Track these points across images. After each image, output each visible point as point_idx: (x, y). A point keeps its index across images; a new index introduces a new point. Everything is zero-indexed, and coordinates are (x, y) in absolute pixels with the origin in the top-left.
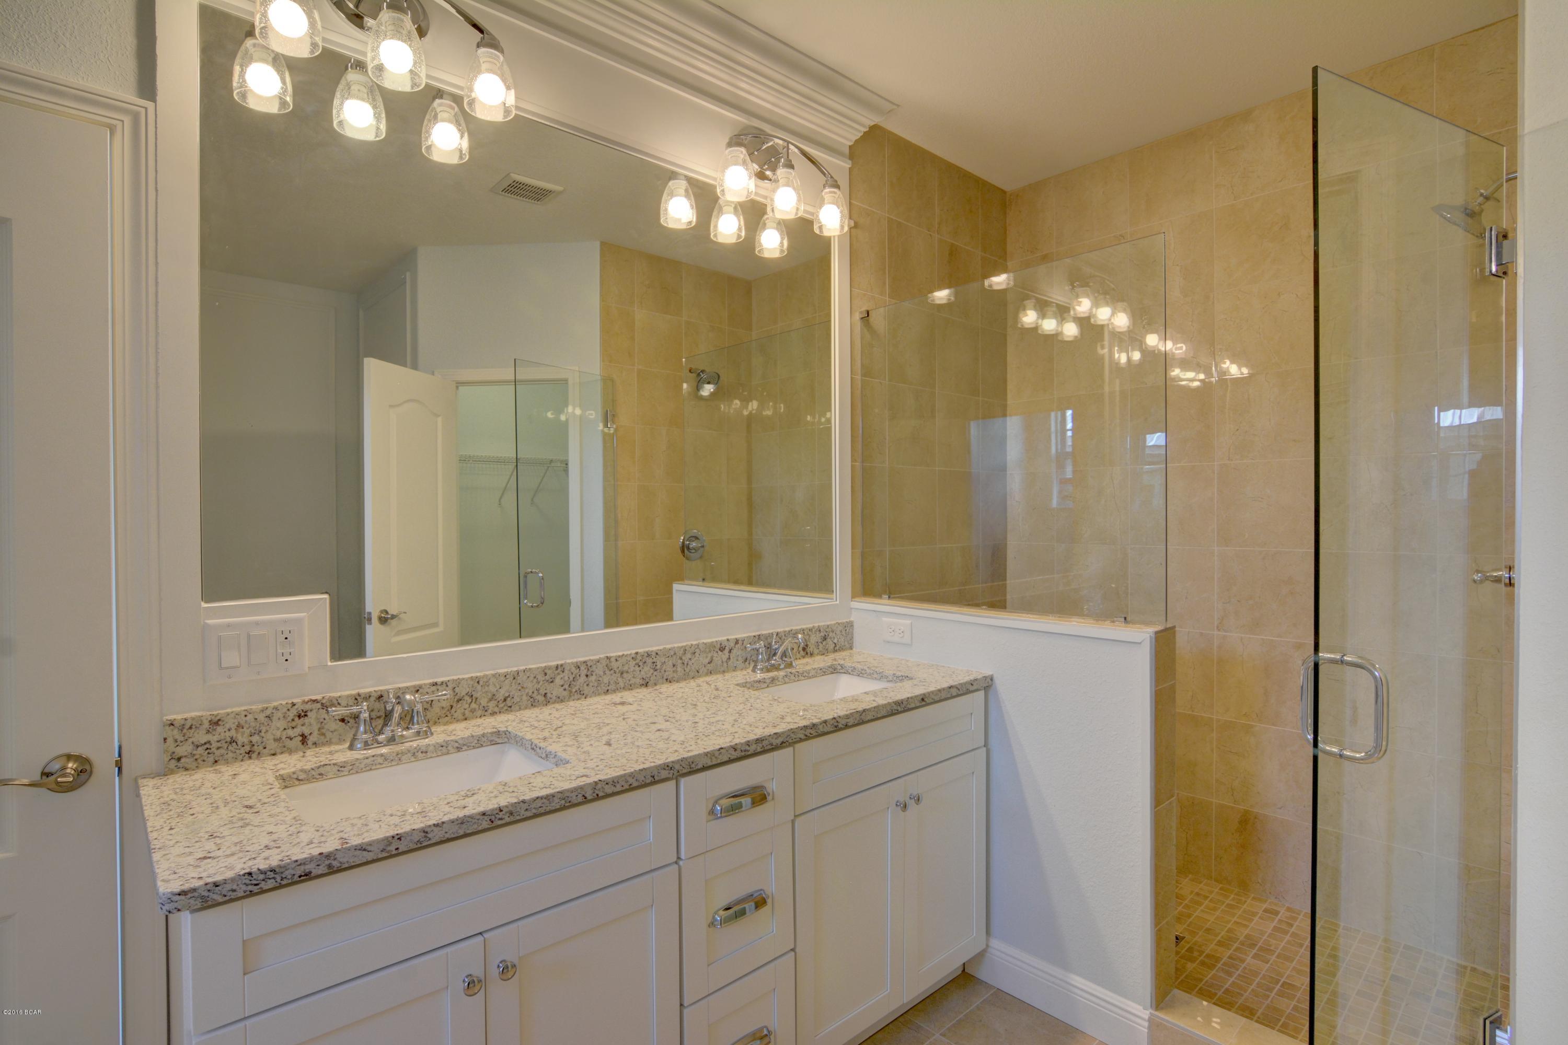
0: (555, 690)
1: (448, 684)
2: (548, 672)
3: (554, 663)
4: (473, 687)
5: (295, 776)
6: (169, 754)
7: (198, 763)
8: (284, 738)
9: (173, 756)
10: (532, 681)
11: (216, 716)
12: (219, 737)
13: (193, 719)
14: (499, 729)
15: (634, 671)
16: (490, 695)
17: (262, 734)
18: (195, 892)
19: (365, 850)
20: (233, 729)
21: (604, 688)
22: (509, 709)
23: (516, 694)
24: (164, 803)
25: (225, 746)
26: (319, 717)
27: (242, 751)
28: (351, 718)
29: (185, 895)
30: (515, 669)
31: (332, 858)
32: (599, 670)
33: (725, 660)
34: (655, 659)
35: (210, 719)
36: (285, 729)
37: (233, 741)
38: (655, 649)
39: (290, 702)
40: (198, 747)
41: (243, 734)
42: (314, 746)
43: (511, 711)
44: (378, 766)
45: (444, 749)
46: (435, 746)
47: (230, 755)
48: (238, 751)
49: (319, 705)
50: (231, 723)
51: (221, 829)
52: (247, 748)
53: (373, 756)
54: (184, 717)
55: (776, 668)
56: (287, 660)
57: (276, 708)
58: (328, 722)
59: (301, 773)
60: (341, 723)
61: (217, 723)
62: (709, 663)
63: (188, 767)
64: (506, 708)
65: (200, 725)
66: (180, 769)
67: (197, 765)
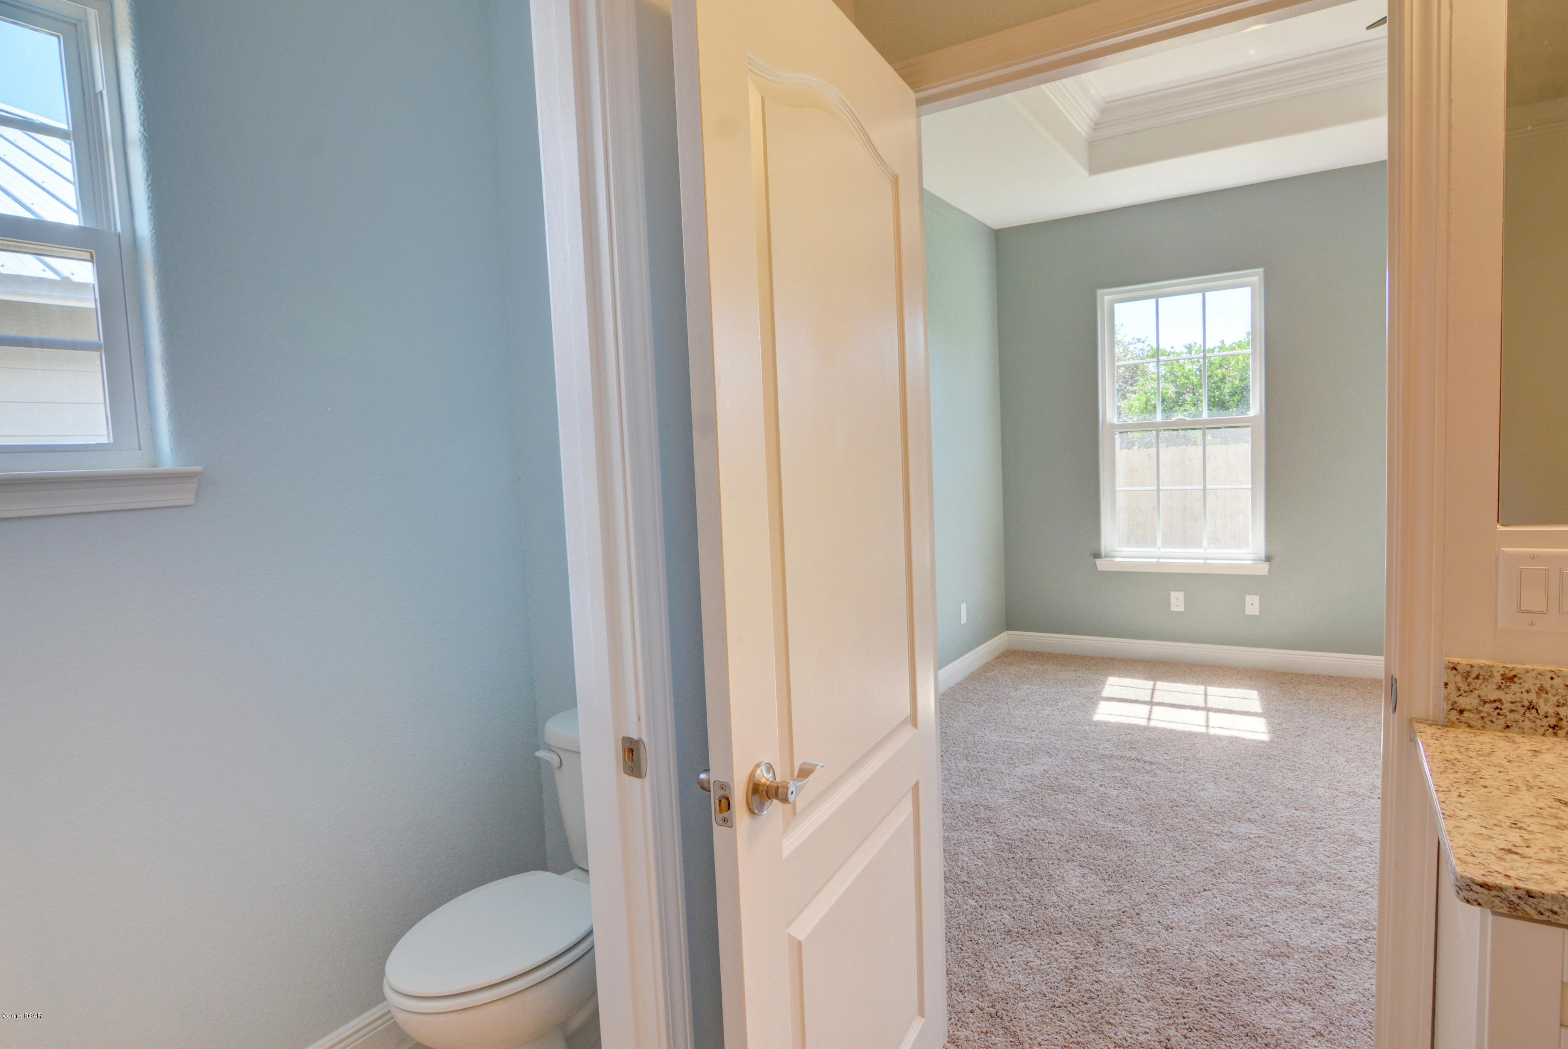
6: (1450, 702)
7: (1484, 723)
9: (1455, 706)
11: (1510, 671)
12: (1514, 697)
13: (1481, 668)
18: (1502, 891)
20: (1533, 691)
24: (1447, 761)
25: (1522, 710)
27: (1545, 722)
29: (1488, 890)
35: (1503, 673)
40: (1485, 703)
41: (1547, 701)
47: (1527, 724)
48: (1538, 721)
50: (1530, 683)
51: (1528, 821)
52: (1553, 721)
54: (1470, 663)
61: (1512, 679)
63: (1471, 724)
65: (1490, 676)
66: (1463, 724)
67: (1483, 725)
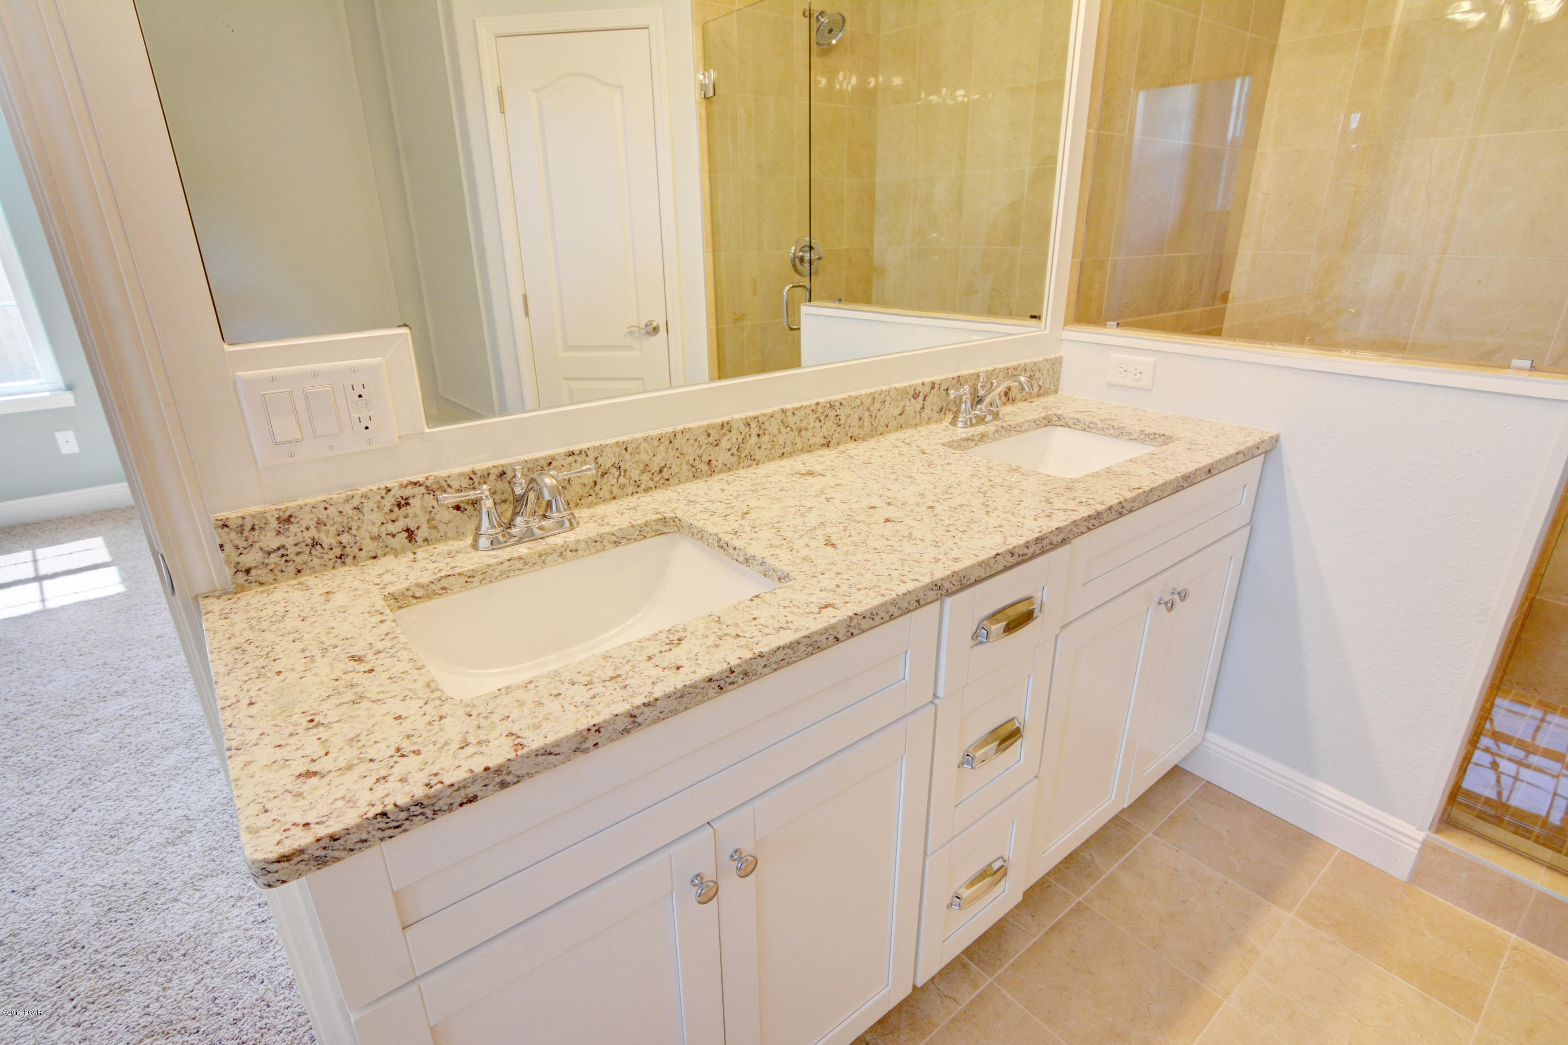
0: (722, 456)
1: (588, 453)
2: (712, 432)
3: (718, 420)
4: (619, 455)
5: (410, 593)
6: (232, 565)
7: (275, 575)
8: (383, 535)
9: (239, 567)
10: (693, 446)
11: (284, 512)
12: (296, 538)
13: (254, 517)
14: (666, 515)
15: (814, 427)
16: (642, 467)
17: (354, 531)
19: (550, 754)
20: (313, 527)
21: (779, 450)
22: (666, 482)
23: (674, 463)
25: (307, 550)
26: (425, 505)
27: (332, 555)
28: (468, 503)
30: (671, 430)
31: (505, 772)
32: (772, 427)
33: (918, 409)
34: (838, 411)
35: (277, 516)
36: (383, 523)
37: (315, 543)
38: (838, 397)
39: (383, 487)
40: (269, 553)
41: (327, 532)
42: (426, 543)
43: (669, 485)
44: (517, 573)
45: (597, 543)
46: (586, 542)
47: (316, 562)
48: (325, 556)
49: (422, 490)
50: (307, 519)
52: (338, 551)
53: (509, 560)
54: (241, 514)
55: (981, 420)
56: (367, 428)
57: (365, 496)
58: (438, 511)
59: (417, 589)
60: (455, 512)
61: (288, 520)
62: (900, 415)
63: (263, 581)
64: (662, 481)
65: (266, 524)
66: (253, 584)
67: (274, 577)
